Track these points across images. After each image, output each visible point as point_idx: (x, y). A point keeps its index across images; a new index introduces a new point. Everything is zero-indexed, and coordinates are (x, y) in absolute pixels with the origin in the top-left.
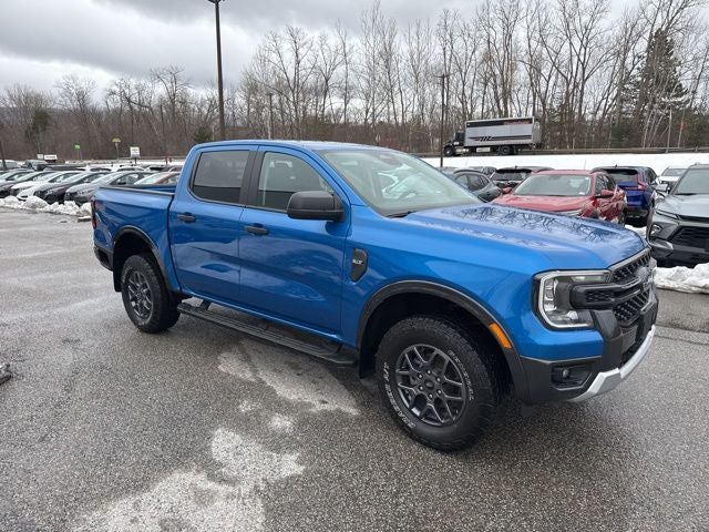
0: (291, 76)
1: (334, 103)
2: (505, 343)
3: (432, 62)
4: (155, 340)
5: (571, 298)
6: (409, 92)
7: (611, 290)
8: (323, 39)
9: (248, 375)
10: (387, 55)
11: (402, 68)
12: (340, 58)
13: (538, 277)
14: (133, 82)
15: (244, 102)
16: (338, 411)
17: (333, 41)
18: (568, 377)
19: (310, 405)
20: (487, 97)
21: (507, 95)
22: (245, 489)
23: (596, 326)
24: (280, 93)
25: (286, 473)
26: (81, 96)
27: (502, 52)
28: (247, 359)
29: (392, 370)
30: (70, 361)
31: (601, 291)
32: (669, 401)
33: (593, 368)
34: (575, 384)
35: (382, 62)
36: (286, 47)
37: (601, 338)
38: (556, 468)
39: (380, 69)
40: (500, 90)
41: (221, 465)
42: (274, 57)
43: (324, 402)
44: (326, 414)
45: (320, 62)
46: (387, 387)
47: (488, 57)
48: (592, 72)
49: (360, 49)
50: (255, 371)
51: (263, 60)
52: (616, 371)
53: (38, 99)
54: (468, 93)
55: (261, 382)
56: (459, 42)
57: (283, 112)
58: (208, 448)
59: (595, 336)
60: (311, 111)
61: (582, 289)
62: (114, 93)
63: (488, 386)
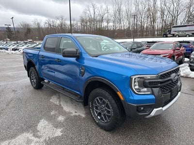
0: (93, 17)
1: (105, 24)
2: (122, 98)
3: (132, 12)
4: (37, 91)
5: (144, 84)
6: (126, 20)
7: (159, 82)
8: (101, 6)
9: (57, 103)
10: (119, 10)
11: (124, 14)
12: (106, 11)
13: (132, 77)
14: (51, 20)
15: (80, 25)
16: (79, 115)
17: (104, 7)
18: (143, 110)
19: (72, 113)
20: (148, 21)
21: (154, 21)
22: (42, 140)
23: (153, 94)
24: (90, 22)
25: (56, 135)
26: (38, 24)
27: (153, 8)
28: (59, 98)
29: (92, 104)
30: (12, 97)
31: (155, 82)
32: (185, 116)
33: (152, 107)
34: (146, 112)
35: (118, 12)
36: (91, 9)
37: (154, 98)
38: (141, 138)
39: (117, 14)
40: (152, 19)
41: (38, 131)
42: (88, 12)
43: (76, 112)
44: (75, 116)
45: (101, 13)
46: (91, 109)
47: (149, 10)
48: (180, 13)
49: (112, 9)
50: (60, 102)
51: (85, 13)
52: (161, 108)
53: (28, 25)
54: (143, 20)
55: (60, 105)
56: (140, 6)
57: (90, 27)
58: (37, 125)
59: (152, 97)
60: (98, 27)
61: (147, 81)
62: (46, 23)
63: (118, 111)
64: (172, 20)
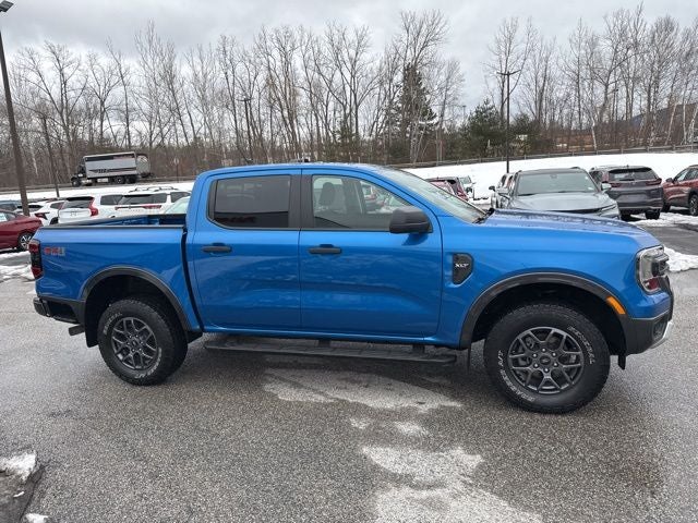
2: (620, 311)
3: (218, 87)
5: (653, 268)
6: (198, 116)
8: (92, 59)
9: (321, 398)
10: (169, 77)
12: (115, 79)
13: (638, 255)
16: (443, 407)
17: (105, 61)
19: (413, 408)
21: (293, 115)
23: (661, 288)
25: (471, 464)
27: (283, 79)
33: (664, 320)
36: (48, 67)
37: (668, 296)
40: (286, 113)
41: (409, 476)
43: (422, 403)
45: (92, 83)
46: (503, 372)
47: (270, 83)
48: (363, 98)
49: (137, 71)
50: (322, 393)
55: (342, 401)
56: (240, 68)
57: (47, 136)
58: (377, 466)
60: (84, 136)
64: (346, 117)
